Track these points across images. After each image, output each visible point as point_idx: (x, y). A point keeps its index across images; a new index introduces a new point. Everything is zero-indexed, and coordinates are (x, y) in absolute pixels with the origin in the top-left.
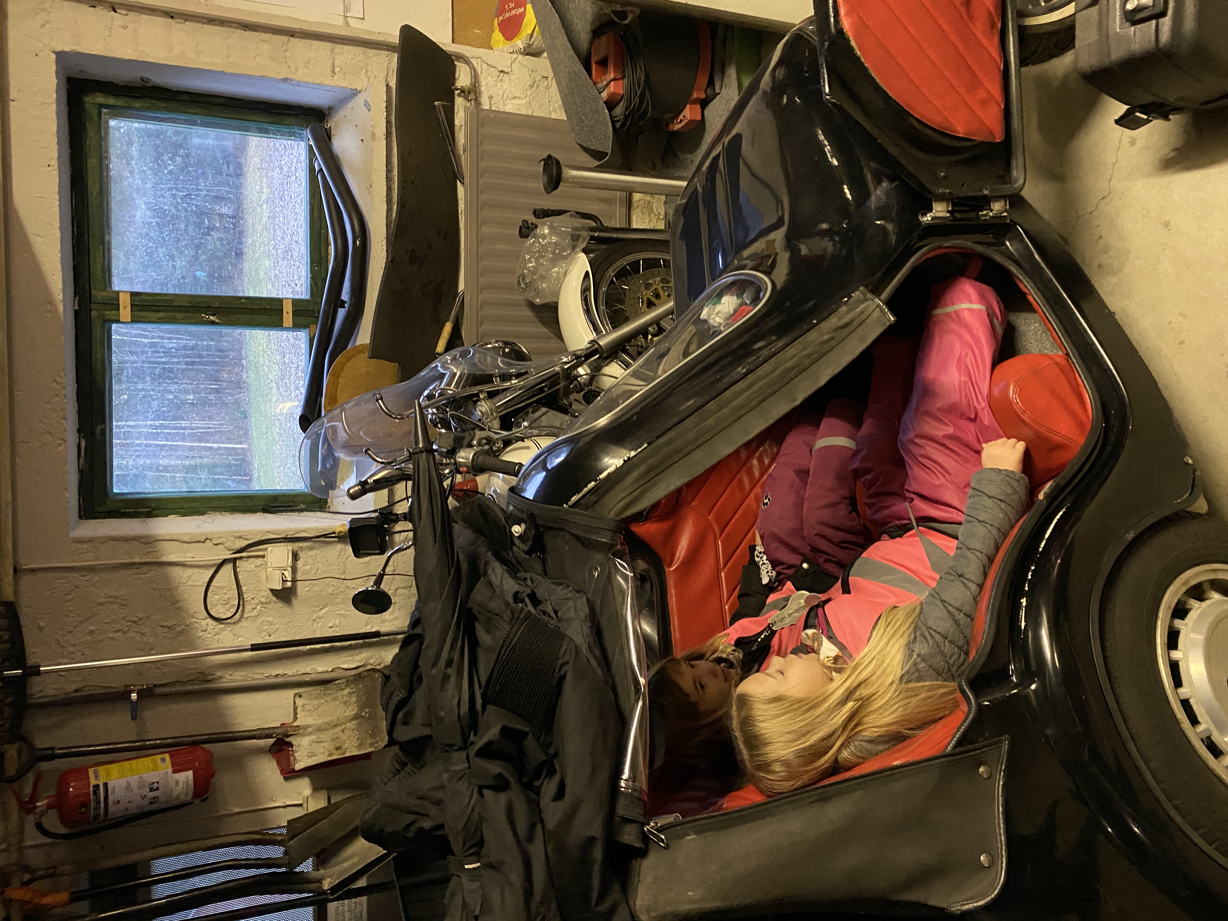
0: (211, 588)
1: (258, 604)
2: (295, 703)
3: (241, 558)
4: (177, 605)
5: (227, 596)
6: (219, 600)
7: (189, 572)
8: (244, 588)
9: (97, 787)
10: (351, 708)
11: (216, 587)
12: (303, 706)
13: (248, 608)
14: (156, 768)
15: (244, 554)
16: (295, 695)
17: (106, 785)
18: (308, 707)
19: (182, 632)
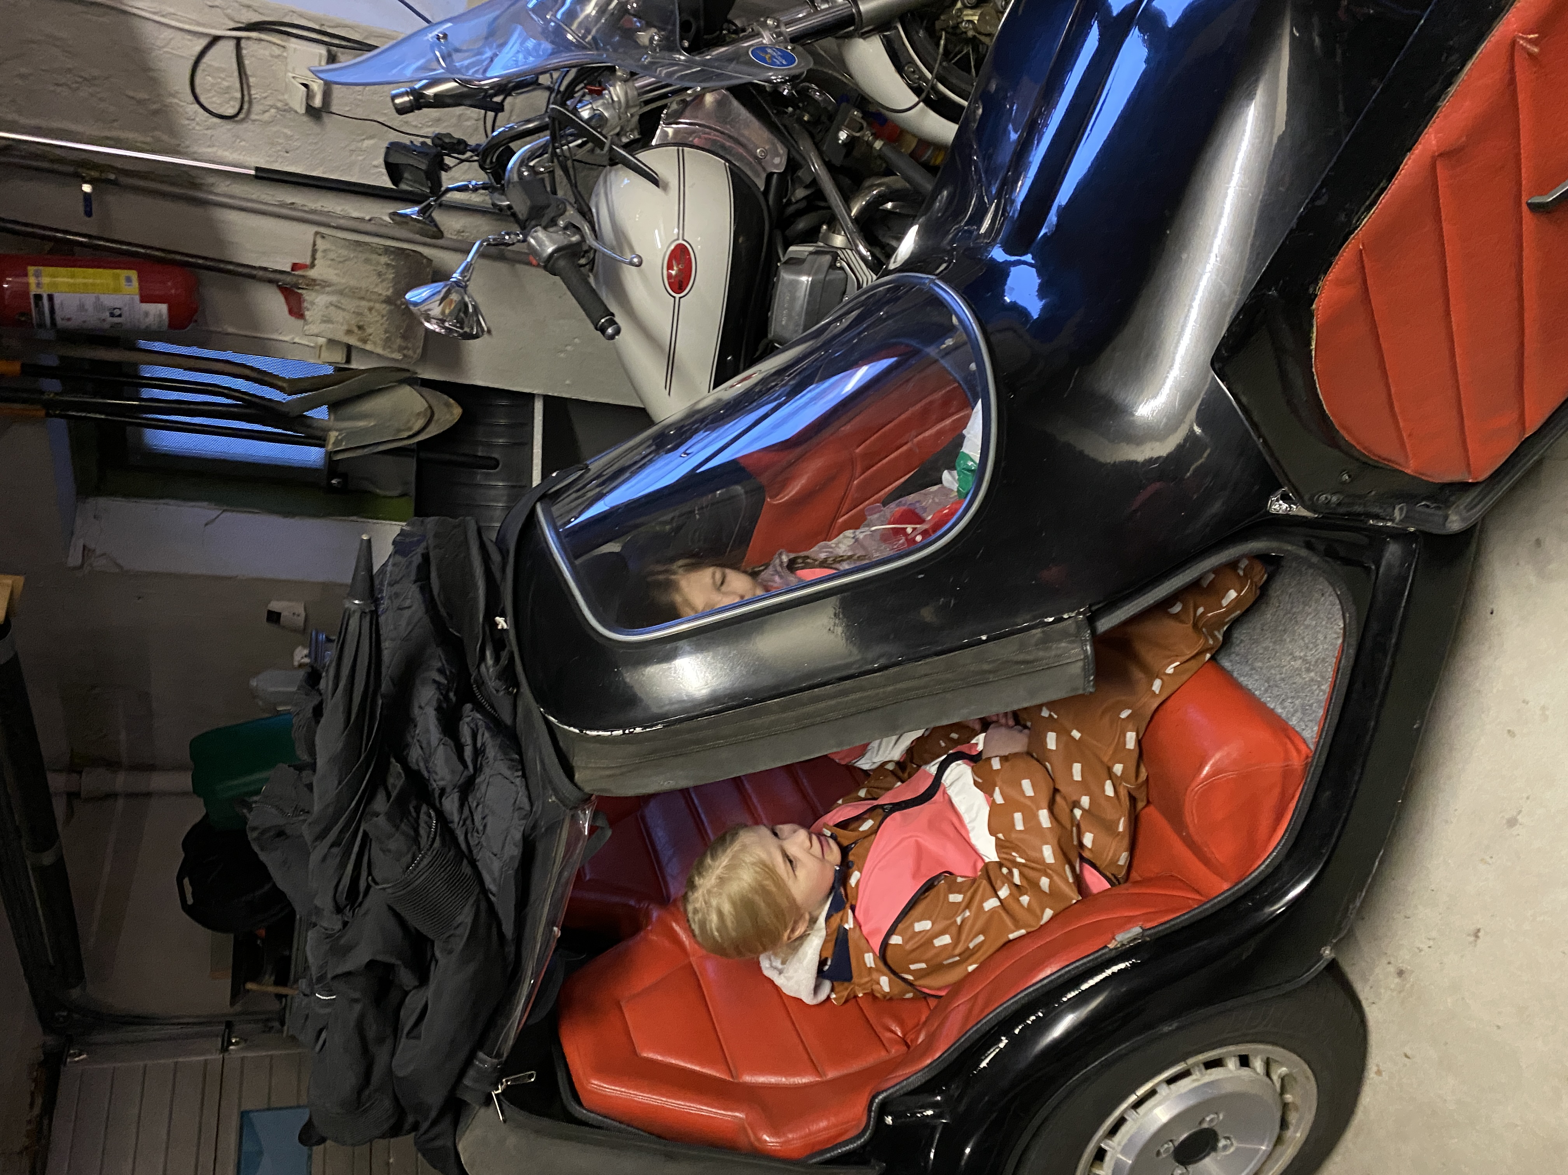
0: (202, 66)
1: (271, 106)
2: (314, 245)
3: (248, 38)
4: (151, 74)
5: (226, 84)
6: (213, 85)
7: (167, 33)
8: (252, 80)
9: (38, 297)
10: (384, 284)
11: (210, 66)
12: (325, 251)
13: (256, 108)
14: (117, 290)
15: (254, 34)
16: (317, 233)
17: (51, 298)
18: (332, 255)
19: (156, 112)
